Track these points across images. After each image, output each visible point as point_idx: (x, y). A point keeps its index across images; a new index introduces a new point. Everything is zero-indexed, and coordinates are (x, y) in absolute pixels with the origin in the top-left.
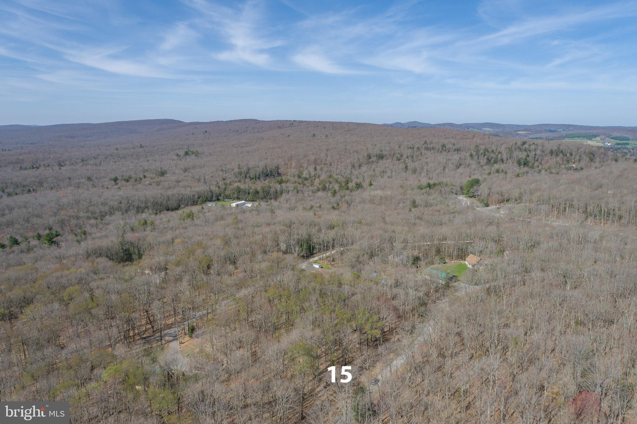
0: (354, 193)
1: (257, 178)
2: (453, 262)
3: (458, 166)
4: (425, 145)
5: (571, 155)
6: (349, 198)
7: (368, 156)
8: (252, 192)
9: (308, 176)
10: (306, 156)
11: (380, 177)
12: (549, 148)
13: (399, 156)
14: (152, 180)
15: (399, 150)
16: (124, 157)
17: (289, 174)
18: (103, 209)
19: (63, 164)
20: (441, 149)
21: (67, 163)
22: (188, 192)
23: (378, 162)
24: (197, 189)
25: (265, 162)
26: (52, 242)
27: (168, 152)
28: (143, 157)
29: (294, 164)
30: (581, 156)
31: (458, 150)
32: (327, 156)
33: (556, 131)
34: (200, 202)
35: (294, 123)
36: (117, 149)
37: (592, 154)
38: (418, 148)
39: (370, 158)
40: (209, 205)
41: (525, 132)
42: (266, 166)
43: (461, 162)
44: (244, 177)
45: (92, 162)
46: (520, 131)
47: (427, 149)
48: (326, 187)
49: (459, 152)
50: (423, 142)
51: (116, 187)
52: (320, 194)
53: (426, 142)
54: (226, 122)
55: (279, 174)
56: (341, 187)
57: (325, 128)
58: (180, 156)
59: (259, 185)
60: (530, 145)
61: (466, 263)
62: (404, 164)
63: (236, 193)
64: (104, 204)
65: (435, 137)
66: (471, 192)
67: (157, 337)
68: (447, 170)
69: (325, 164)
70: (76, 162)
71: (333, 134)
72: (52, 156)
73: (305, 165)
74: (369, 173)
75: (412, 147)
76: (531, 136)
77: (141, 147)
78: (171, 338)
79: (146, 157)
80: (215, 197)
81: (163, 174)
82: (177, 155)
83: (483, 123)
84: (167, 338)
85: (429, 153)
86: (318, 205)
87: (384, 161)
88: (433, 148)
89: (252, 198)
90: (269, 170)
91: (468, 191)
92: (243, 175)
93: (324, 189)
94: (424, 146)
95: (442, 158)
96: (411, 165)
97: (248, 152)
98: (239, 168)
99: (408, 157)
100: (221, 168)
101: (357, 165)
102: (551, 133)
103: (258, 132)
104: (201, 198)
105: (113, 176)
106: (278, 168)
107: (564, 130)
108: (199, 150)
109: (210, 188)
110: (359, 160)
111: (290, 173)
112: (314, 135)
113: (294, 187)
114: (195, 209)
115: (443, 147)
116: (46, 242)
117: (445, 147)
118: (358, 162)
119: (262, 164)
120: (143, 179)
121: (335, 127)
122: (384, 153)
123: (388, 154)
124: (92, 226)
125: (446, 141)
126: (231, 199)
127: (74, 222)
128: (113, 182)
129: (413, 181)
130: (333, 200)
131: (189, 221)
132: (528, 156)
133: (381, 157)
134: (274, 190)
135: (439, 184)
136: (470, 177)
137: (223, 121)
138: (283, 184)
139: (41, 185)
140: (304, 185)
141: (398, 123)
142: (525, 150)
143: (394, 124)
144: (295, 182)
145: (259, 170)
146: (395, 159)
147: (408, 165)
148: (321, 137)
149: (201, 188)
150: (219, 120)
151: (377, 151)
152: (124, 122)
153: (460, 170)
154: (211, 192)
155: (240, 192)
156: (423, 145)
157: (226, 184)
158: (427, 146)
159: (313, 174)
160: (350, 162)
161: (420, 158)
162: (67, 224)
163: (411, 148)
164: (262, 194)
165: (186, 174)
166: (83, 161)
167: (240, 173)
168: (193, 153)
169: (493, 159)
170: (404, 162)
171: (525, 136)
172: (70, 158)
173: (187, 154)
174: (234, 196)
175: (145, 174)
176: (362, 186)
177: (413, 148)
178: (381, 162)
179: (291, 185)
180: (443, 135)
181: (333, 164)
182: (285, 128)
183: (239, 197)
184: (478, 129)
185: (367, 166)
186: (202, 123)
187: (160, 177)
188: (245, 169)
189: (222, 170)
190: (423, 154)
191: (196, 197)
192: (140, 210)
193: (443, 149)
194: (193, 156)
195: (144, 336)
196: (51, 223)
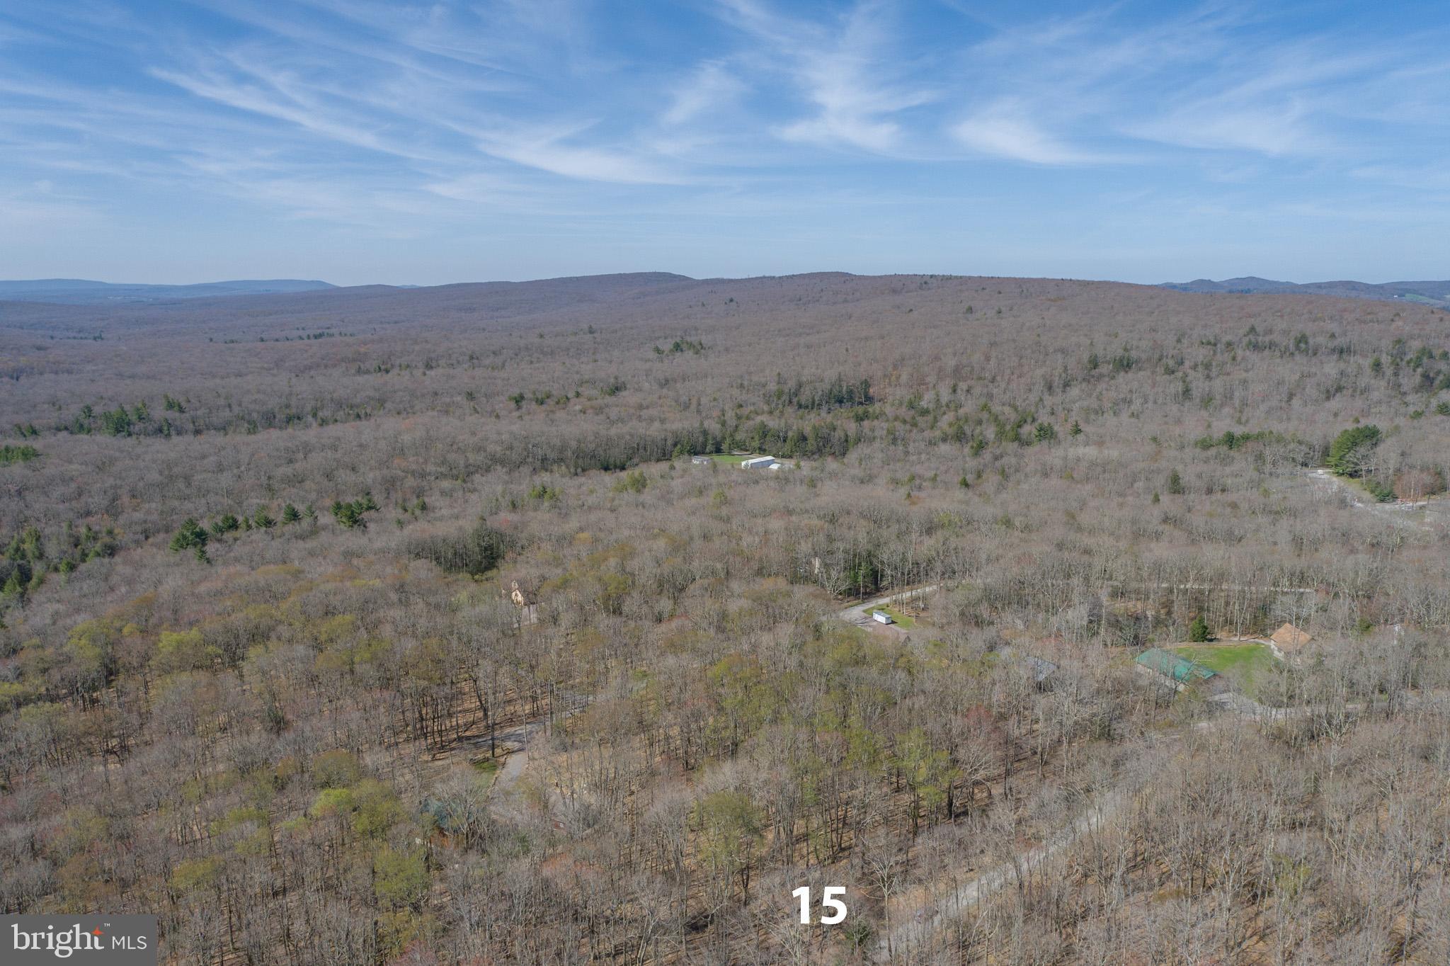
0: (1030, 451)
1: (812, 406)
2: (1236, 639)
3: (1332, 393)
4: (1251, 336)
6: (1013, 460)
7: (1090, 362)
8: (793, 436)
9: (931, 406)
10: (937, 358)
11: (1112, 414)
13: (1171, 363)
14: (589, 403)
15: (1175, 348)
16: (552, 353)
17: (890, 399)
18: (473, 458)
19: (433, 365)
20: (1292, 347)
21: (442, 362)
22: (654, 431)
23: (1113, 378)
24: (677, 426)
25: (841, 368)
26: (355, 522)
27: (642, 343)
28: (588, 353)
29: (904, 377)
31: (1341, 351)
32: (988, 359)
35: (930, 281)
36: (541, 336)
38: (1229, 344)
39: (1096, 366)
40: (696, 462)
42: (840, 380)
43: (1342, 383)
44: (787, 402)
45: (487, 362)
47: (1256, 347)
48: (964, 434)
49: (1344, 356)
50: (1247, 329)
51: (516, 414)
52: (944, 448)
53: (1253, 329)
54: (780, 278)
55: (869, 399)
56: (1001, 434)
57: (1000, 293)
58: (663, 352)
59: (809, 423)
61: (1272, 644)
62: (1181, 383)
63: (757, 438)
64: (479, 449)
65: (1282, 316)
66: (1348, 462)
68: (1296, 402)
69: (980, 378)
70: (458, 362)
71: (1015, 308)
72: (417, 348)
73: (931, 379)
74: (1085, 403)
75: (1213, 341)
77: (591, 331)
78: (517, 745)
79: (594, 354)
80: (713, 444)
81: (616, 389)
82: (658, 350)
84: (509, 744)
85: (1254, 357)
86: (932, 474)
87: (1130, 375)
88: (1272, 345)
89: (792, 451)
90: (845, 388)
91: (1340, 459)
92: (784, 398)
93: (960, 437)
94: (1245, 340)
95: (1288, 371)
96: (1199, 385)
97: (808, 347)
98: (779, 383)
99: (1195, 367)
100: (739, 381)
101: (1057, 382)
103: (845, 301)
104: (679, 446)
105: (516, 392)
106: (866, 384)
108: (706, 339)
109: (702, 424)
110: (1066, 369)
111: (892, 398)
112: (970, 310)
113: (888, 430)
114: (654, 470)
115: (1300, 342)
116: (344, 520)
117: (1306, 343)
118: (1063, 375)
119: (831, 375)
120: (573, 401)
121: (1025, 291)
122: (1134, 354)
123: (1144, 356)
124: (443, 493)
126: (747, 451)
127: (411, 482)
128: (513, 405)
129: (1193, 425)
130: (972, 463)
131: (630, 495)
133: (1125, 365)
134: (842, 435)
135: (1260, 436)
136: (1357, 421)
137: (774, 277)
138: (866, 423)
139: (382, 405)
140: (915, 425)
141: (1202, 282)
143: (1193, 283)
144: (896, 419)
145: (823, 388)
146: (1160, 370)
147: (1193, 386)
148: (985, 314)
149: (683, 424)
150: (767, 275)
151: (1116, 350)
152: (571, 279)
153: (1334, 404)
154: (705, 433)
155: (765, 437)
156: (1245, 336)
157: (739, 417)
158: (1253, 340)
159: (944, 400)
160: (1043, 376)
161: (1228, 367)
162: (399, 488)
163: (1209, 343)
164: (813, 442)
165: (665, 391)
166: (472, 358)
167: (780, 394)
168: (691, 345)
169: (1441, 378)
170: (1184, 379)
172: (450, 352)
173: (677, 347)
174: (753, 444)
175: (580, 390)
176: (1052, 433)
177: (1215, 345)
178: (1121, 377)
179: (883, 424)
180: (1305, 311)
181: (999, 378)
182: (907, 292)
183: (764, 447)
185: (1084, 385)
186: (730, 281)
187: (607, 396)
188: (792, 384)
189: (742, 386)
190: (1239, 359)
191: (669, 442)
192: (545, 464)
193: (1298, 348)
194: (689, 354)
195: (468, 734)
196: (369, 481)
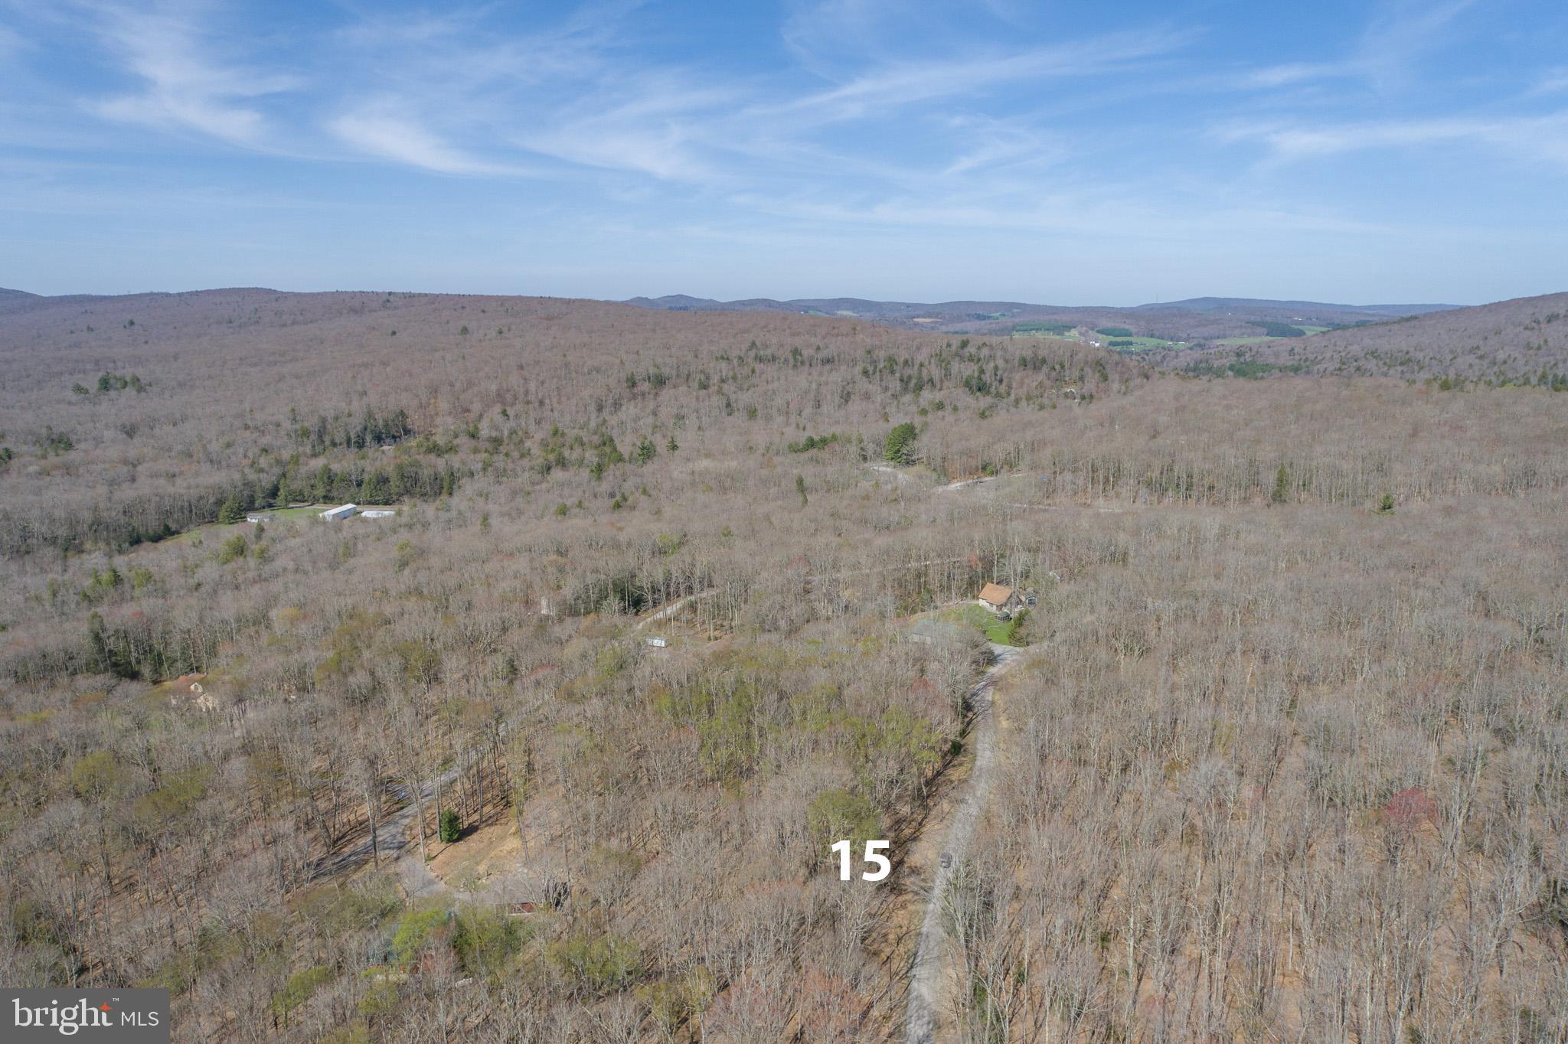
3: (846, 397)
4: (754, 350)
5: (1063, 367)
8: (371, 479)
9: (497, 434)
10: (471, 383)
11: (681, 429)
12: (1017, 353)
13: (702, 378)
14: (42, 462)
15: (697, 365)
20: (791, 360)
22: (182, 489)
23: (660, 394)
27: (39, 382)
29: (442, 406)
30: (1082, 370)
31: (830, 362)
32: (526, 382)
33: (989, 317)
34: (226, 514)
35: (392, 298)
37: (1101, 365)
38: (740, 358)
39: (634, 385)
40: (253, 520)
41: (928, 320)
43: (848, 389)
46: (918, 317)
47: (761, 359)
48: (565, 459)
49: (835, 365)
50: (747, 344)
53: (752, 345)
54: (180, 295)
55: (407, 433)
56: (603, 455)
57: (484, 312)
58: (89, 392)
60: (979, 348)
62: (721, 397)
63: (320, 485)
66: (903, 452)
67: (350, 856)
68: (825, 407)
69: (526, 402)
71: (514, 327)
73: (477, 407)
74: (650, 421)
75: (726, 357)
76: (944, 328)
78: (393, 852)
80: (263, 498)
82: (78, 389)
83: (835, 300)
85: (768, 370)
86: (572, 501)
87: (670, 391)
88: (774, 358)
89: (371, 496)
90: (380, 423)
91: (896, 453)
94: (752, 354)
95: (802, 379)
96: (738, 399)
97: (299, 377)
98: (293, 421)
99: (724, 381)
100: (242, 423)
101: (607, 403)
102: (983, 322)
103: (294, 323)
104: (226, 505)
106: (399, 416)
107: (1004, 315)
108: (140, 373)
110: (609, 390)
112: (465, 330)
113: (481, 462)
115: (795, 354)
117: (801, 355)
118: (610, 395)
119: (356, 407)
121: (510, 309)
122: (666, 371)
123: (673, 373)
125: (798, 342)
126: (309, 501)
129: (765, 434)
130: (604, 487)
132: (982, 371)
133: (660, 381)
141: (640, 299)
142: (971, 359)
143: (632, 300)
145: (356, 424)
146: (695, 385)
147: (733, 397)
148: (486, 335)
153: (855, 407)
154: (245, 484)
155: (333, 483)
156: (749, 349)
157: (281, 464)
158: (759, 354)
159: (507, 428)
160: (591, 396)
161: (752, 380)
163: (723, 358)
164: (396, 483)
165: (138, 440)
167: (304, 433)
168: (124, 382)
169: (914, 381)
170: (720, 392)
171: (933, 328)
173: (105, 385)
174: (317, 493)
176: (654, 452)
177: (729, 360)
178: (663, 393)
179: (470, 457)
182: (372, 312)
183: (333, 496)
184: (827, 313)
185: (634, 403)
186: (104, 298)
187: (59, 452)
188: (312, 423)
189: (247, 427)
190: (756, 371)
191: (210, 500)
193: (796, 360)
194: (131, 392)
